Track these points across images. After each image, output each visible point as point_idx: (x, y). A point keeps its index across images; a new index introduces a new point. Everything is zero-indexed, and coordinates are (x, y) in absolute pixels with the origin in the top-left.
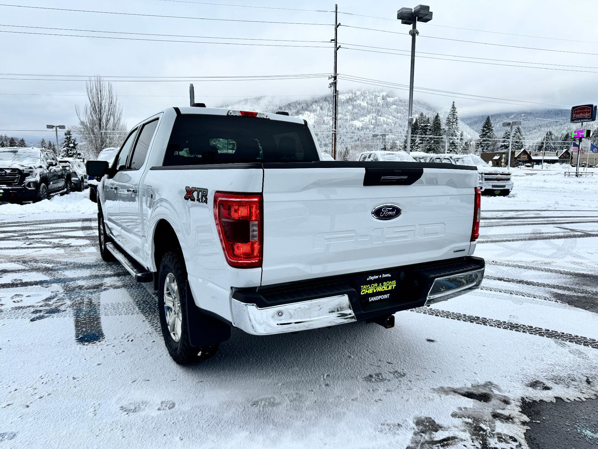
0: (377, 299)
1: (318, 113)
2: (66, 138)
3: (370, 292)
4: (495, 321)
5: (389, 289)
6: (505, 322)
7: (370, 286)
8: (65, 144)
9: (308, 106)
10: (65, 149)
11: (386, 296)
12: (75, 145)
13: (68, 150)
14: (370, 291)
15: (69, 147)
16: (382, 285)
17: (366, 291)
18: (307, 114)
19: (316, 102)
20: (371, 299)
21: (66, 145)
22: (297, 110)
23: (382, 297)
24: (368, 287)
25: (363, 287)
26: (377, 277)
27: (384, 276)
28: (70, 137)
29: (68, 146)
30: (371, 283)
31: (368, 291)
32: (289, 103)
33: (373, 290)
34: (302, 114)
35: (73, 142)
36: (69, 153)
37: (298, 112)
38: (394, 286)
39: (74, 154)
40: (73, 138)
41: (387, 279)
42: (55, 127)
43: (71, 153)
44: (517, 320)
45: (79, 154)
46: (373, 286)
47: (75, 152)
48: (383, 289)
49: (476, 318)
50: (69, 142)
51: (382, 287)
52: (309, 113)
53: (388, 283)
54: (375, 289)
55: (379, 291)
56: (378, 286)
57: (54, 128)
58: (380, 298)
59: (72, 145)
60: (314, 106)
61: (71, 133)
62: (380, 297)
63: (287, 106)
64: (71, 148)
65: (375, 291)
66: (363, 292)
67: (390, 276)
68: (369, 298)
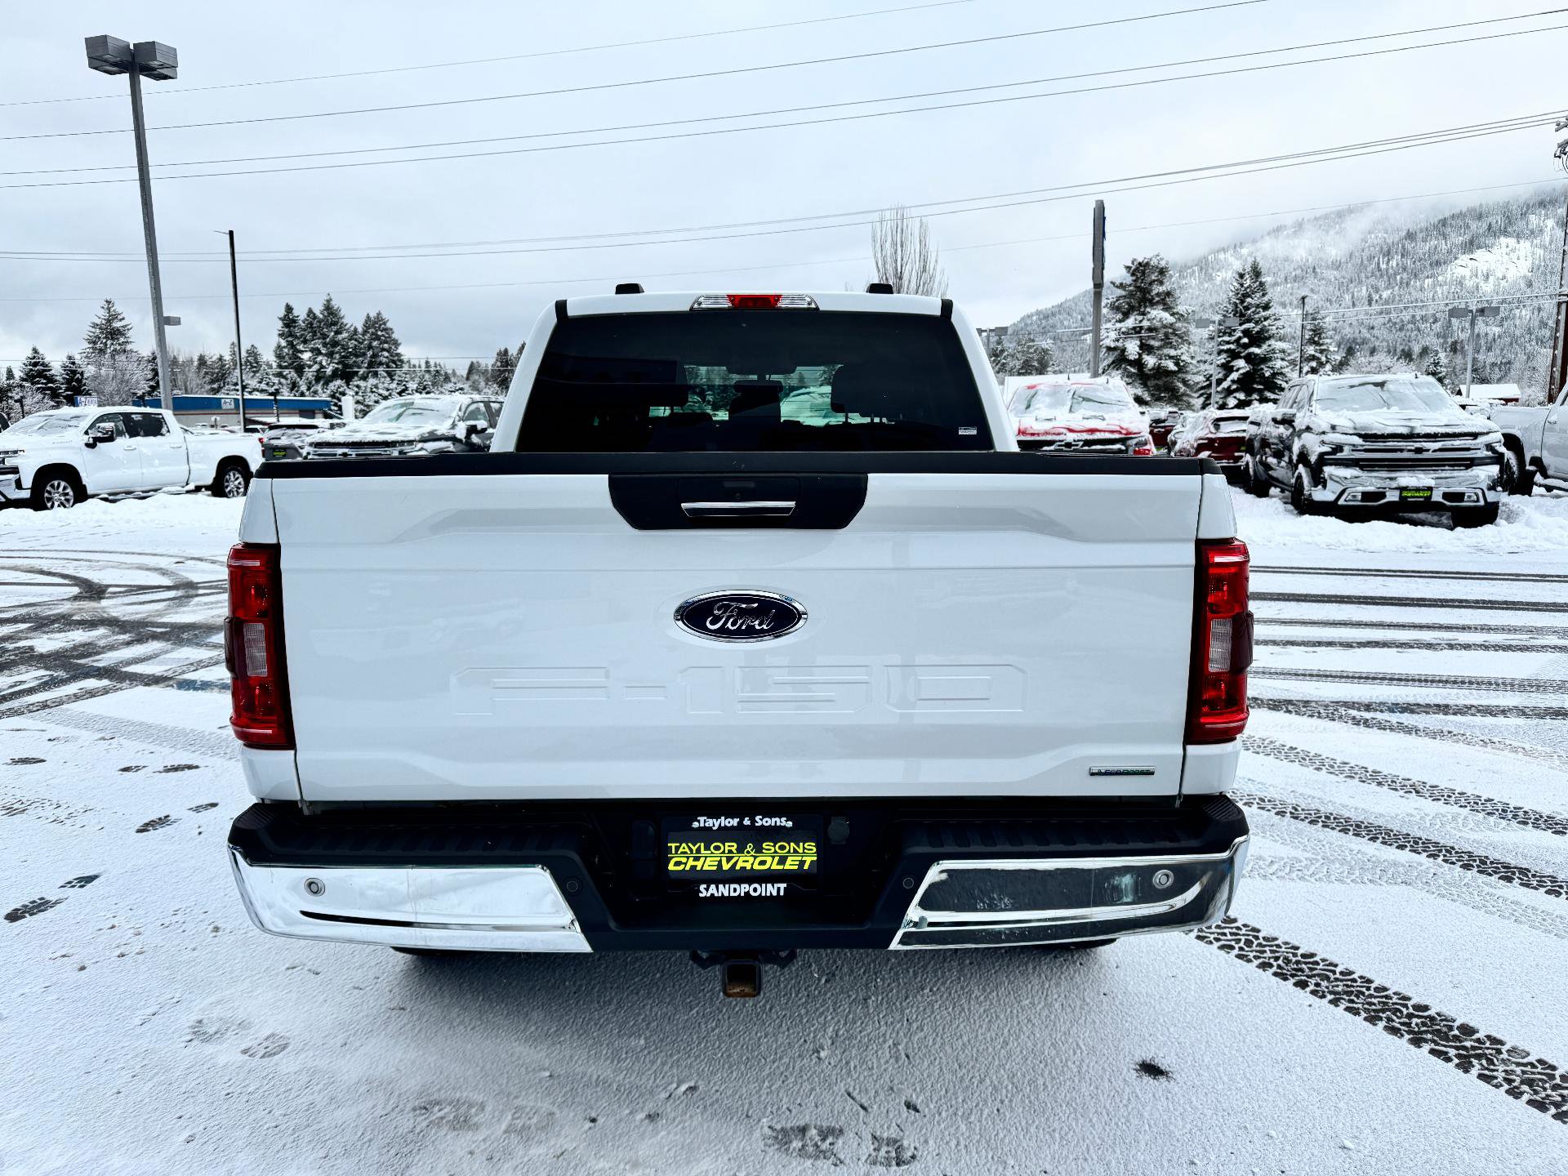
0: (732, 894)
1: (1548, 239)
3: (706, 868)
5: (787, 867)
7: (707, 849)
9: (1509, 220)
11: (771, 890)
14: (708, 864)
16: (759, 850)
17: (691, 862)
18: (1504, 245)
19: (1542, 204)
20: (707, 889)
22: (1467, 237)
23: (755, 890)
24: (698, 850)
25: (677, 848)
26: (735, 822)
27: (760, 821)
30: (708, 837)
31: (699, 864)
32: (1441, 217)
33: (720, 862)
34: (1486, 246)
37: (1471, 242)
38: (808, 860)
41: (775, 834)
46: (717, 848)
48: (763, 863)
51: (755, 857)
52: (1512, 241)
53: (783, 848)
54: (729, 859)
55: (743, 869)
56: (740, 850)
58: (747, 894)
60: (1532, 218)
62: (743, 889)
63: (1435, 227)
65: (726, 867)
66: (678, 864)
67: (790, 824)
68: (702, 887)
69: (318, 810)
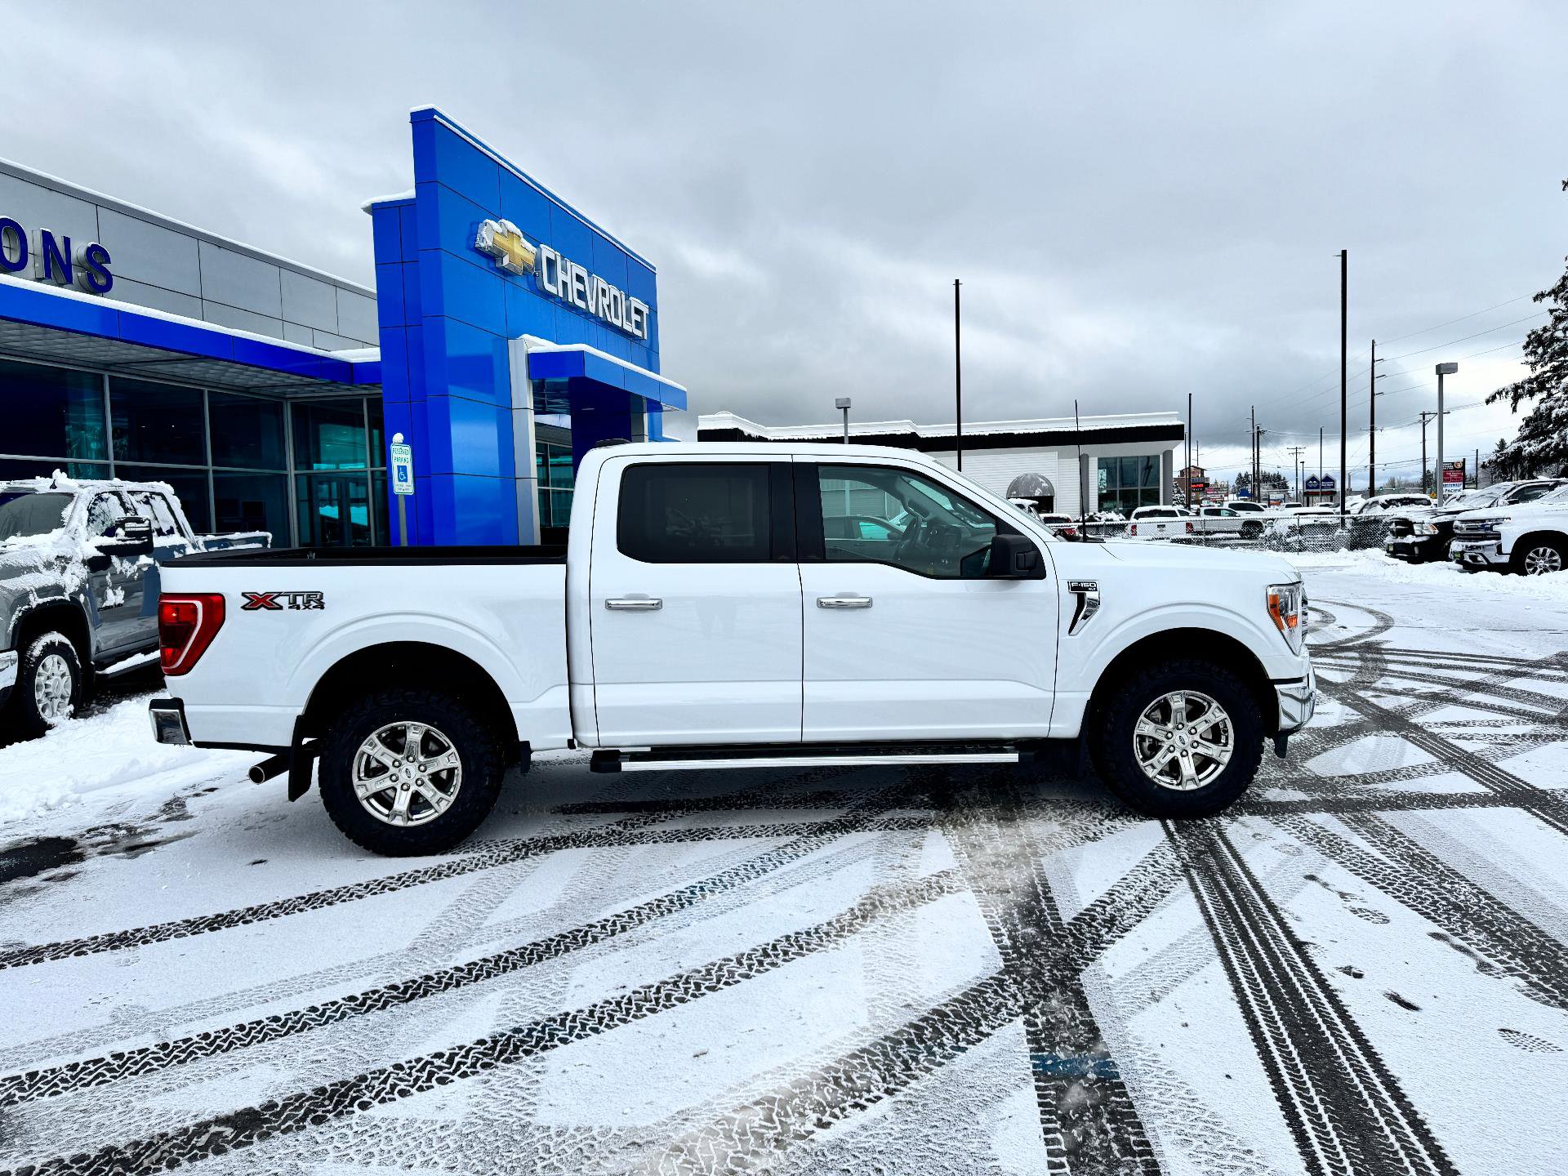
4: (169, 935)
6: (144, 943)
44: (117, 957)
49: (216, 925)
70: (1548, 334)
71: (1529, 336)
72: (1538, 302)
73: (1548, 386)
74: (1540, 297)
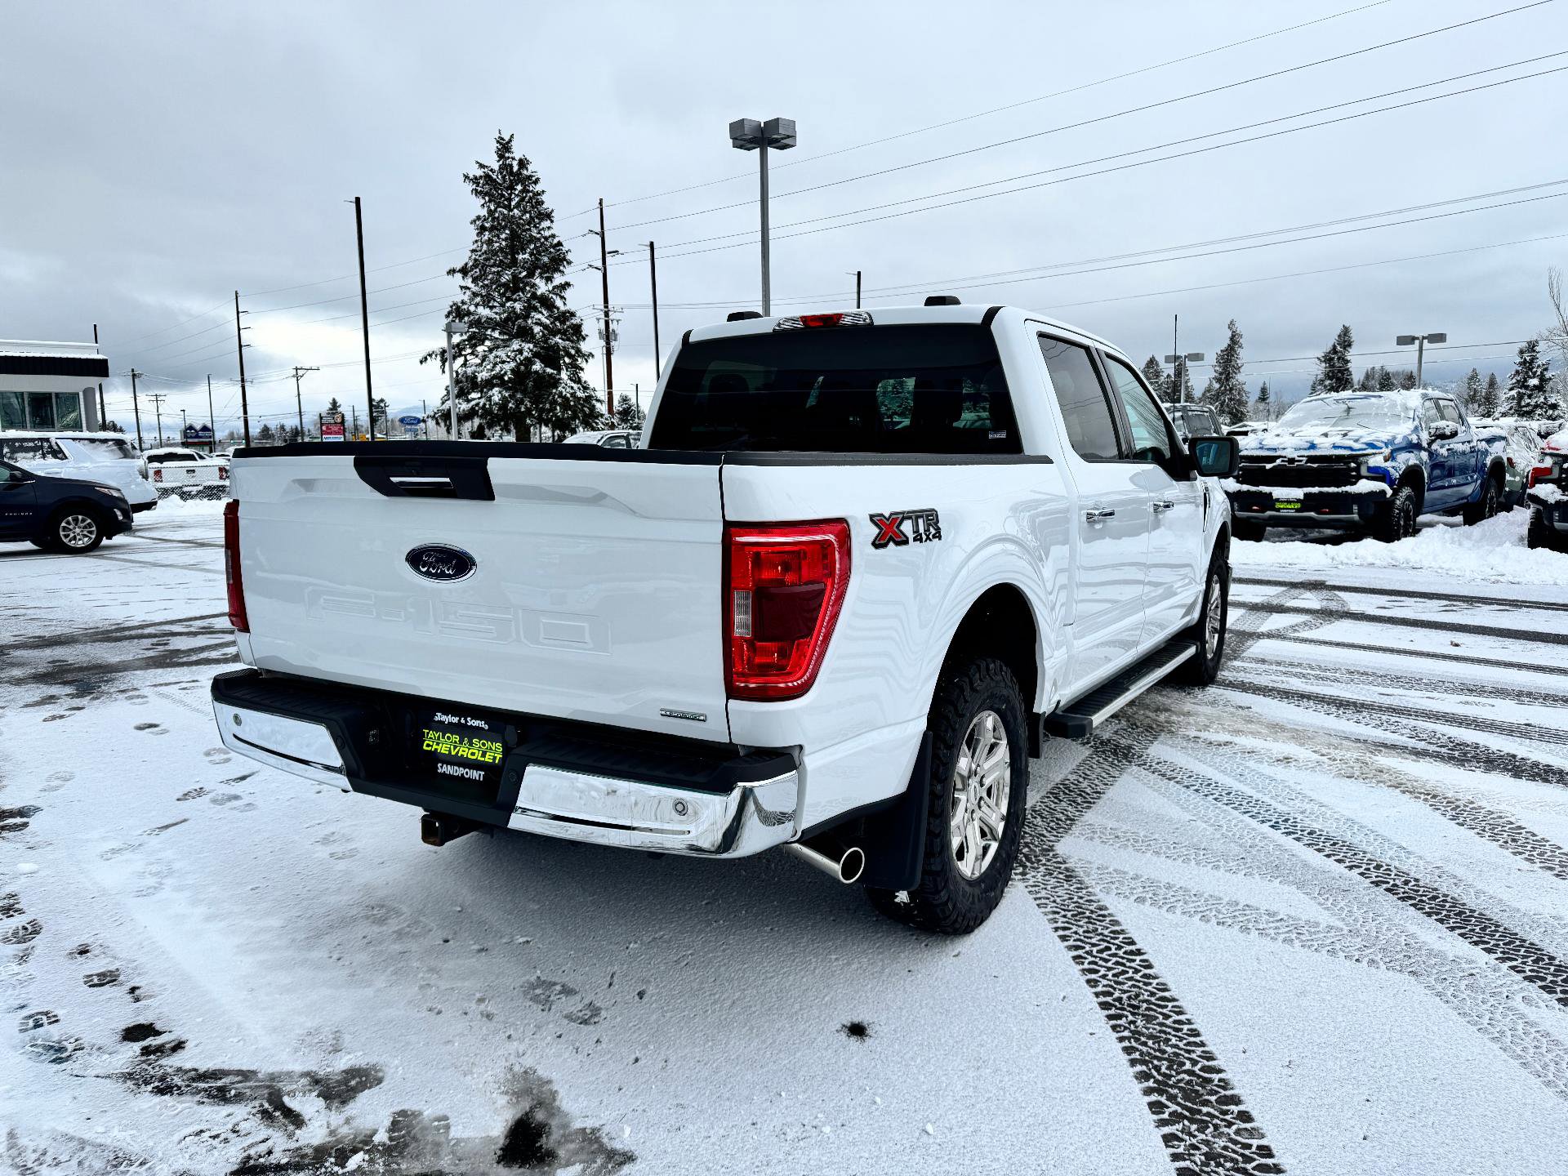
0: (454, 774)
2: (1520, 364)
3: (443, 751)
5: (487, 760)
7: (443, 737)
8: (1514, 381)
10: (1514, 393)
11: (476, 775)
12: (1543, 379)
13: (1520, 397)
14: (444, 748)
15: (1527, 387)
16: (471, 743)
17: (435, 747)
20: (442, 768)
21: (1518, 381)
23: (467, 773)
24: (439, 738)
25: (428, 733)
26: (455, 720)
27: (473, 723)
28: (1532, 361)
29: (1522, 384)
30: (443, 729)
31: (439, 748)
33: (450, 748)
35: (1539, 373)
36: (1523, 403)
38: (498, 757)
39: (1537, 406)
40: (1540, 363)
41: (476, 732)
42: (1418, 338)
43: (1528, 405)
45: (1554, 407)
46: (449, 738)
47: (1542, 400)
48: (473, 754)
50: (1527, 373)
51: (469, 749)
53: (484, 744)
54: (455, 747)
55: (462, 755)
56: (461, 742)
57: (1417, 342)
58: (463, 775)
59: (1534, 382)
61: (1537, 349)
62: (461, 771)
64: (1532, 390)
65: (453, 753)
66: (428, 745)
67: (487, 727)
68: (439, 765)
69: (269, 676)
70: (465, 307)
71: (451, 307)
72: (450, 276)
73: (463, 353)
74: (452, 272)
